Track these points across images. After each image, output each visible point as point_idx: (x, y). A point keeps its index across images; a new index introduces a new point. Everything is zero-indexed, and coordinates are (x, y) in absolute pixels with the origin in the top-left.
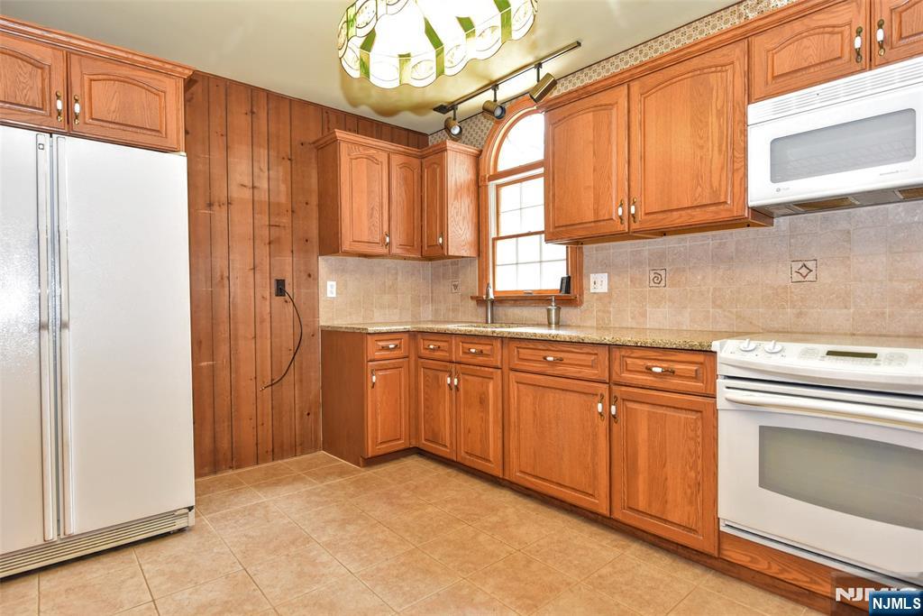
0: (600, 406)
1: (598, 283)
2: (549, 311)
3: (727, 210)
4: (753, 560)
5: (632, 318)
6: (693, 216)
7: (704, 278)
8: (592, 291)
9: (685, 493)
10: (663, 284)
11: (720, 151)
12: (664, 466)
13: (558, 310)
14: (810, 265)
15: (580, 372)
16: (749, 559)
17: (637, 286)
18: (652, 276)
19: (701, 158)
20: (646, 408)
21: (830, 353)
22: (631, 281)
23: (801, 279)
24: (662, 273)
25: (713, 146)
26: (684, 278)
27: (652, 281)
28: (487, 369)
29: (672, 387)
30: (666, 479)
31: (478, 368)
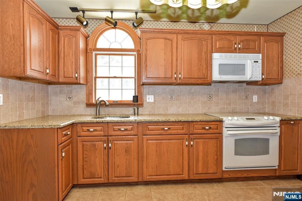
0: (187, 143)
1: (150, 99)
2: (134, 109)
3: (207, 80)
4: (230, 175)
5: (163, 111)
6: (198, 81)
7: (186, 98)
8: (147, 101)
9: (214, 163)
10: (173, 99)
11: (205, 63)
12: (208, 156)
13: (138, 109)
14: (211, 96)
15: (177, 132)
16: (228, 175)
17: (165, 100)
18: (170, 97)
19: (200, 64)
20: (202, 140)
21: (247, 119)
22: (163, 98)
23: (209, 99)
24: (173, 96)
25: (203, 61)
26: (180, 98)
27: (170, 99)
28: (129, 137)
29: (210, 133)
30: (208, 161)
31: (124, 137)
